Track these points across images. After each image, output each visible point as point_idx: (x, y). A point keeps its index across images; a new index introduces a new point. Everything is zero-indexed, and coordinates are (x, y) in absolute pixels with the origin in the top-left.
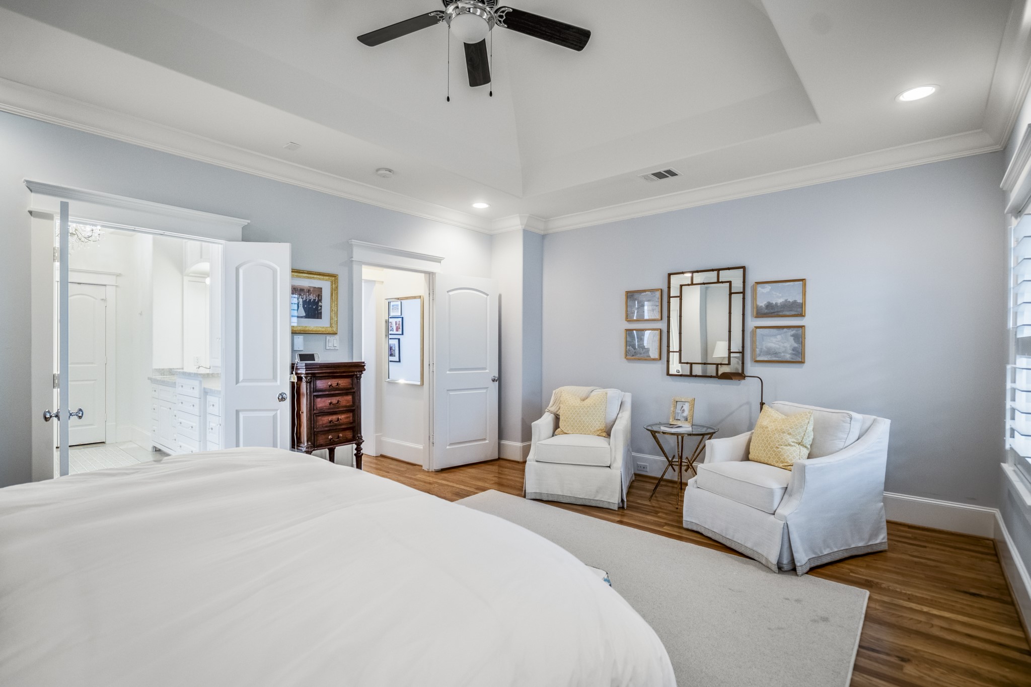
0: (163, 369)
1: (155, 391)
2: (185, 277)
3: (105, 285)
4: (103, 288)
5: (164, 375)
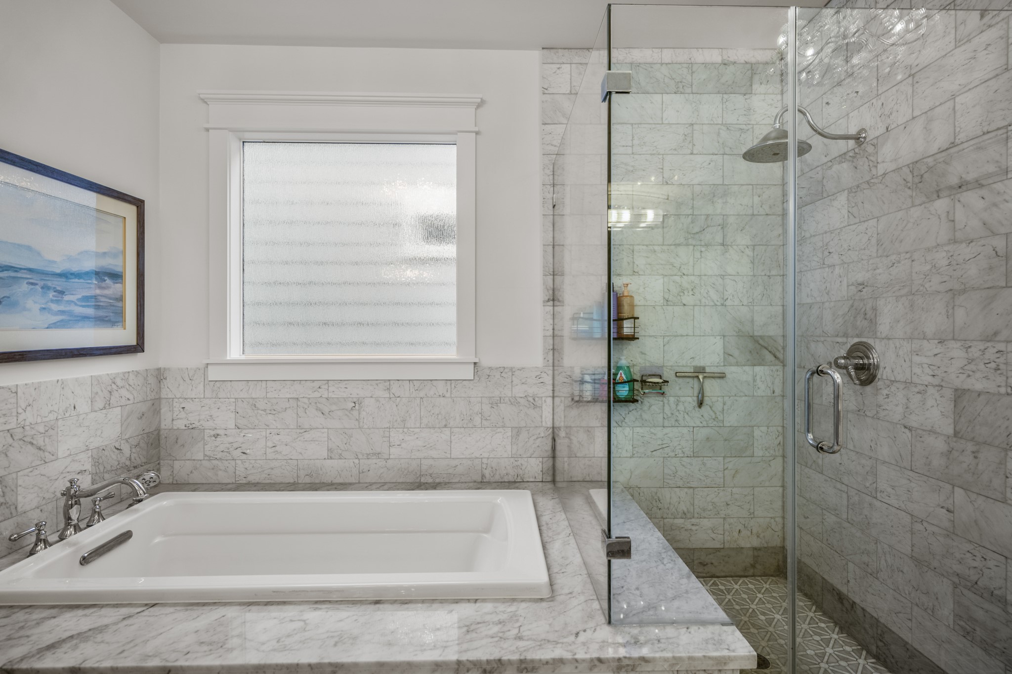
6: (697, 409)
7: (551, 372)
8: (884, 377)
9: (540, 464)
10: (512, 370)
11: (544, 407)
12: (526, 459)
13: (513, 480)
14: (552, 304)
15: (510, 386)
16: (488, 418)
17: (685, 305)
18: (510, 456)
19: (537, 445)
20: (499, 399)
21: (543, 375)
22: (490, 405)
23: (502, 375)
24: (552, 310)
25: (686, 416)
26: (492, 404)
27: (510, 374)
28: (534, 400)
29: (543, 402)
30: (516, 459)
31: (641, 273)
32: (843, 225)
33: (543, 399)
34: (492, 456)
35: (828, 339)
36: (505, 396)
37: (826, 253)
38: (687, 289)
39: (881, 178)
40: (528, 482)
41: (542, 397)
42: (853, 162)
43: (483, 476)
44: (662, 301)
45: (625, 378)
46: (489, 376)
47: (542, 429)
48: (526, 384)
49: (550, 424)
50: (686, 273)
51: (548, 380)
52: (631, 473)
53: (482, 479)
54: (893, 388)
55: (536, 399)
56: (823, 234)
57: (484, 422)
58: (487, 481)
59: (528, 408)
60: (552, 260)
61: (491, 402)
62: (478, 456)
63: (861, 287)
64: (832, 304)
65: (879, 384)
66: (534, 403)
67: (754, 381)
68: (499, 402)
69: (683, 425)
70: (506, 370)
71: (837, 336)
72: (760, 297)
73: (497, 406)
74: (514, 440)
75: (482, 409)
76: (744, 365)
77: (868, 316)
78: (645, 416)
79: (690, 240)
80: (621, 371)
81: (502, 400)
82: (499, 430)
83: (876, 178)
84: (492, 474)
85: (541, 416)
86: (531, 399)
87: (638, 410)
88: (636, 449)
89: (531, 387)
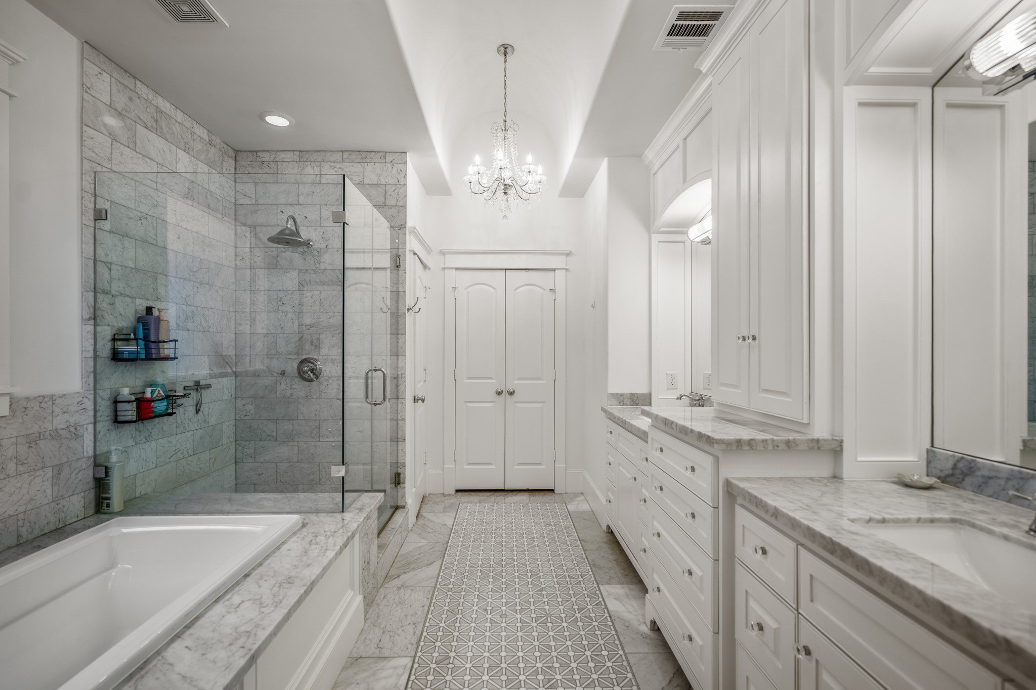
0: (622, 395)
1: (611, 433)
2: (653, 236)
3: (554, 270)
4: (552, 273)
5: (623, 405)
6: (195, 415)
7: (92, 397)
8: (325, 376)
9: (82, 500)
10: (52, 398)
11: (86, 435)
12: (67, 499)
13: (55, 528)
14: (93, 323)
15: (50, 418)
16: (25, 462)
17: (188, 330)
18: (51, 501)
19: (79, 479)
20: (38, 435)
21: (85, 400)
22: (27, 445)
23: (42, 405)
24: (93, 330)
25: (189, 422)
26: (30, 443)
27: (50, 403)
28: (76, 429)
29: (85, 430)
30: (57, 502)
31: (162, 299)
32: (294, 289)
33: (85, 426)
34: (30, 507)
35: (282, 356)
36: (45, 430)
37: (280, 303)
38: (190, 317)
39: (322, 271)
40: (70, 524)
41: (83, 425)
42: (302, 255)
43: (19, 536)
44: (175, 326)
45: (163, 394)
46: (26, 408)
47: (84, 460)
48: (68, 412)
49: (91, 453)
50: (189, 304)
51: (89, 405)
52: (156, 482)
53: (18, 540)
54: (330, 381)
55: (78, 428)
56: (277, 291)
57: (21, 468)
58: (24, 540)
59: (70, 440)
60: (93, 275)
61: (28, 441)
62: (12, 513)
63: (309, 327)
64: (286, 335)
65: (322, 380)
66: (75, 433)
67: (223, 388)
68: (38, 439)
69: (188, 430)
70: (46, 399)
71: (290, 354)
72: (225, 326)
73: (36, 444)
74: (54, 481)
75: (17, 452)
76: (219, 378)
77: (314, 343)
78: (165, 428)
79: (191, 277)
80: (159, 389)
81: (42, 436)
82: (38, 473)
83: (320, 269)
84: (30, 530)
85: (83, 446)
86: (72, 429)
87: (160, 423)
88: (159, 459)
89: (73, 415)
